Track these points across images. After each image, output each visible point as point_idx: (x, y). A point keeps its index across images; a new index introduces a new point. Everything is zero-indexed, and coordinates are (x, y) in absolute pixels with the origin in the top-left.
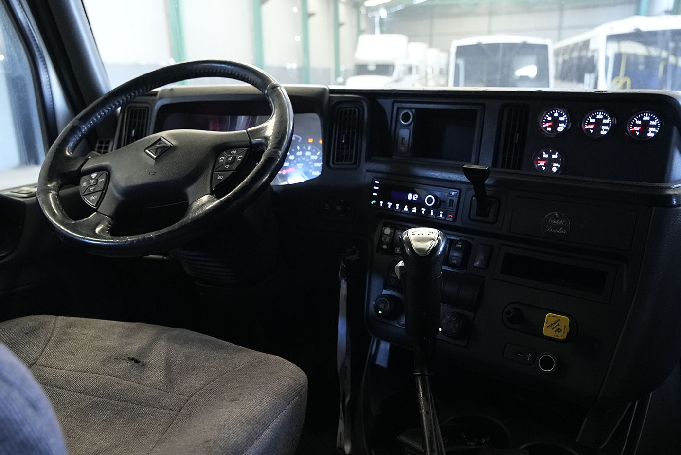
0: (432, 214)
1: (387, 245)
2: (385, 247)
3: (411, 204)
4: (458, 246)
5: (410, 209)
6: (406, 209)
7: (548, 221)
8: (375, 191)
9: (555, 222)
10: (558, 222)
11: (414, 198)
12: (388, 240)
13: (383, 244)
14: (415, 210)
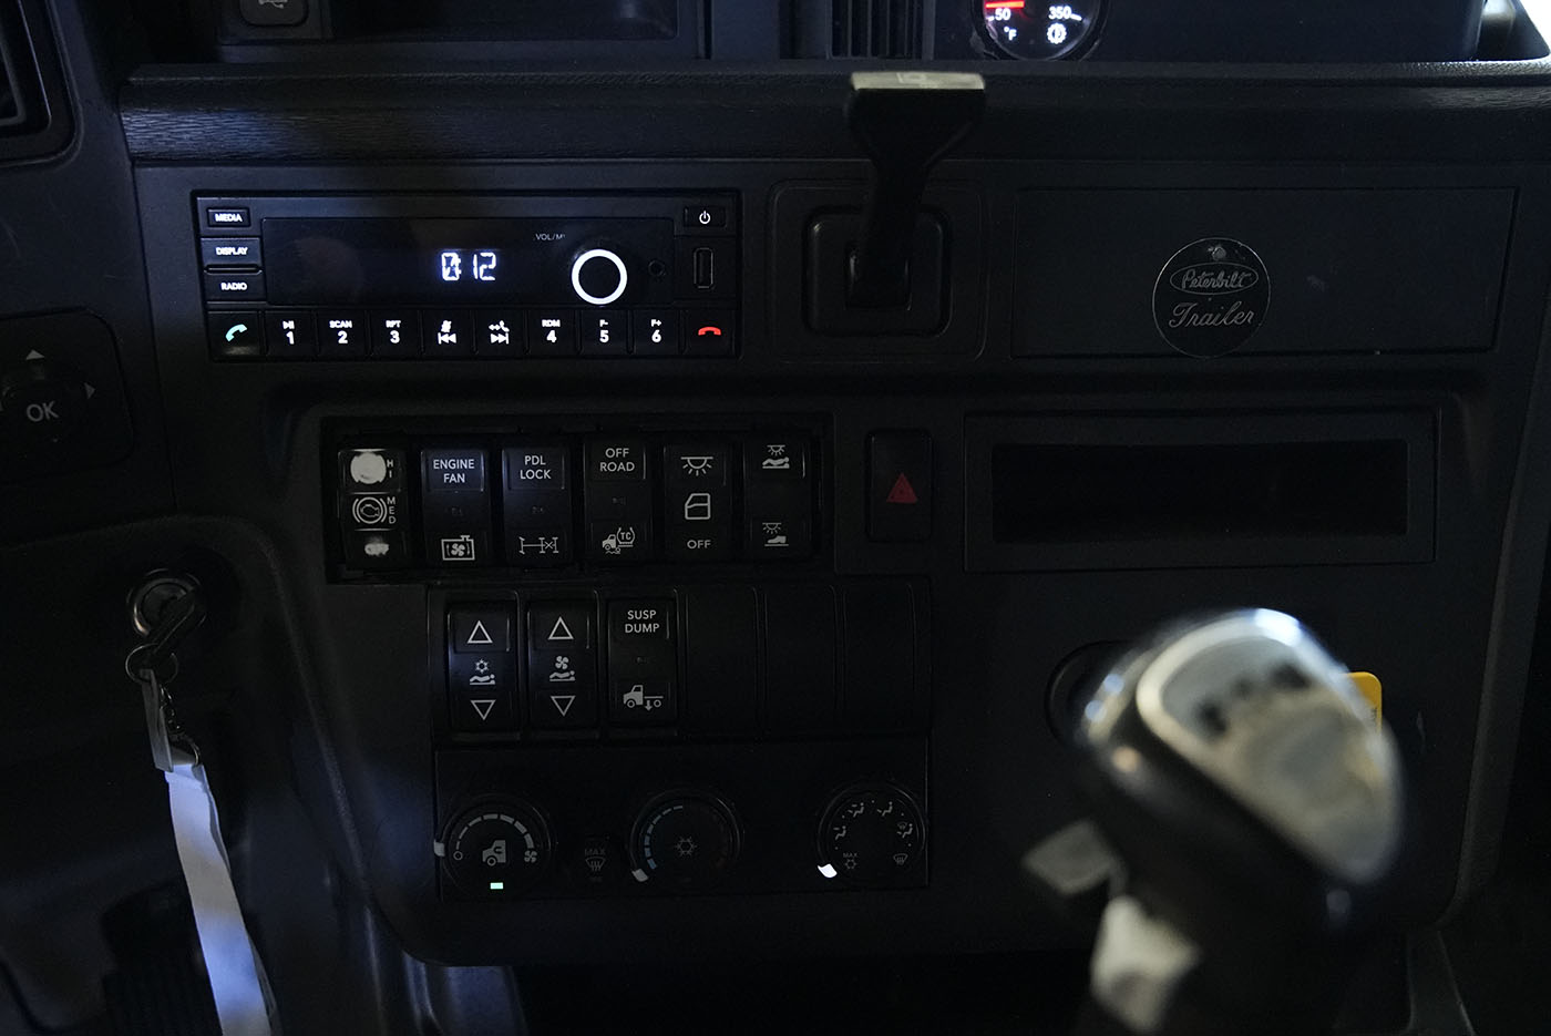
0: (604, 336)
1: (386, 538)
2: (376, 548)
3: (469, 303)
4: (776, 463)
5: (473, 332)
6: (446, 335)
7: (1178, 282)
8: (233, 268)
9: (1207, 284)
10: (1220, 281)
11: (479, 272)
12: (385, 510)
13: (367, 538)
14: (500, 335)
